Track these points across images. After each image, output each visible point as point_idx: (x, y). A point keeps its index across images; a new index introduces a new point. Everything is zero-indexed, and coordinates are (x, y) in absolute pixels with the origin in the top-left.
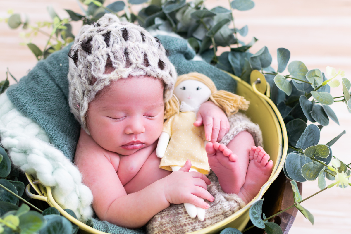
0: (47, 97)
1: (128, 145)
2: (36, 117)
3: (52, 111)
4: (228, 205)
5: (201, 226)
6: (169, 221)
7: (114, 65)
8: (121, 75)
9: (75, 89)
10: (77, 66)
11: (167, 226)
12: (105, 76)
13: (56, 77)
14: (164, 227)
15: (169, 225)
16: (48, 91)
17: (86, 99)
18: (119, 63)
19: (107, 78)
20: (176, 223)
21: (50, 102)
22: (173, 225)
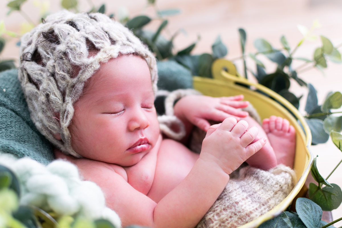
0: (6, 124)
1: (135, 145)
2: (6, 144)
3: (20, 137)
4: (282, 178)
5: (267, 209)
6: (230, 214)
7: (97, 45)
8: (111, 53)
9: (47, 96)
10: (44, 65)
11: (230, 222)
12: (92, 59)
13: (6, 102)
14: (228, 223)
15: (232, 218)
16: (4, 117)
17: (68, 99)
18: (102, 41)
19: (95, 61)
20: (240, 213)
21: (12, 128)
22: (238, 217)
